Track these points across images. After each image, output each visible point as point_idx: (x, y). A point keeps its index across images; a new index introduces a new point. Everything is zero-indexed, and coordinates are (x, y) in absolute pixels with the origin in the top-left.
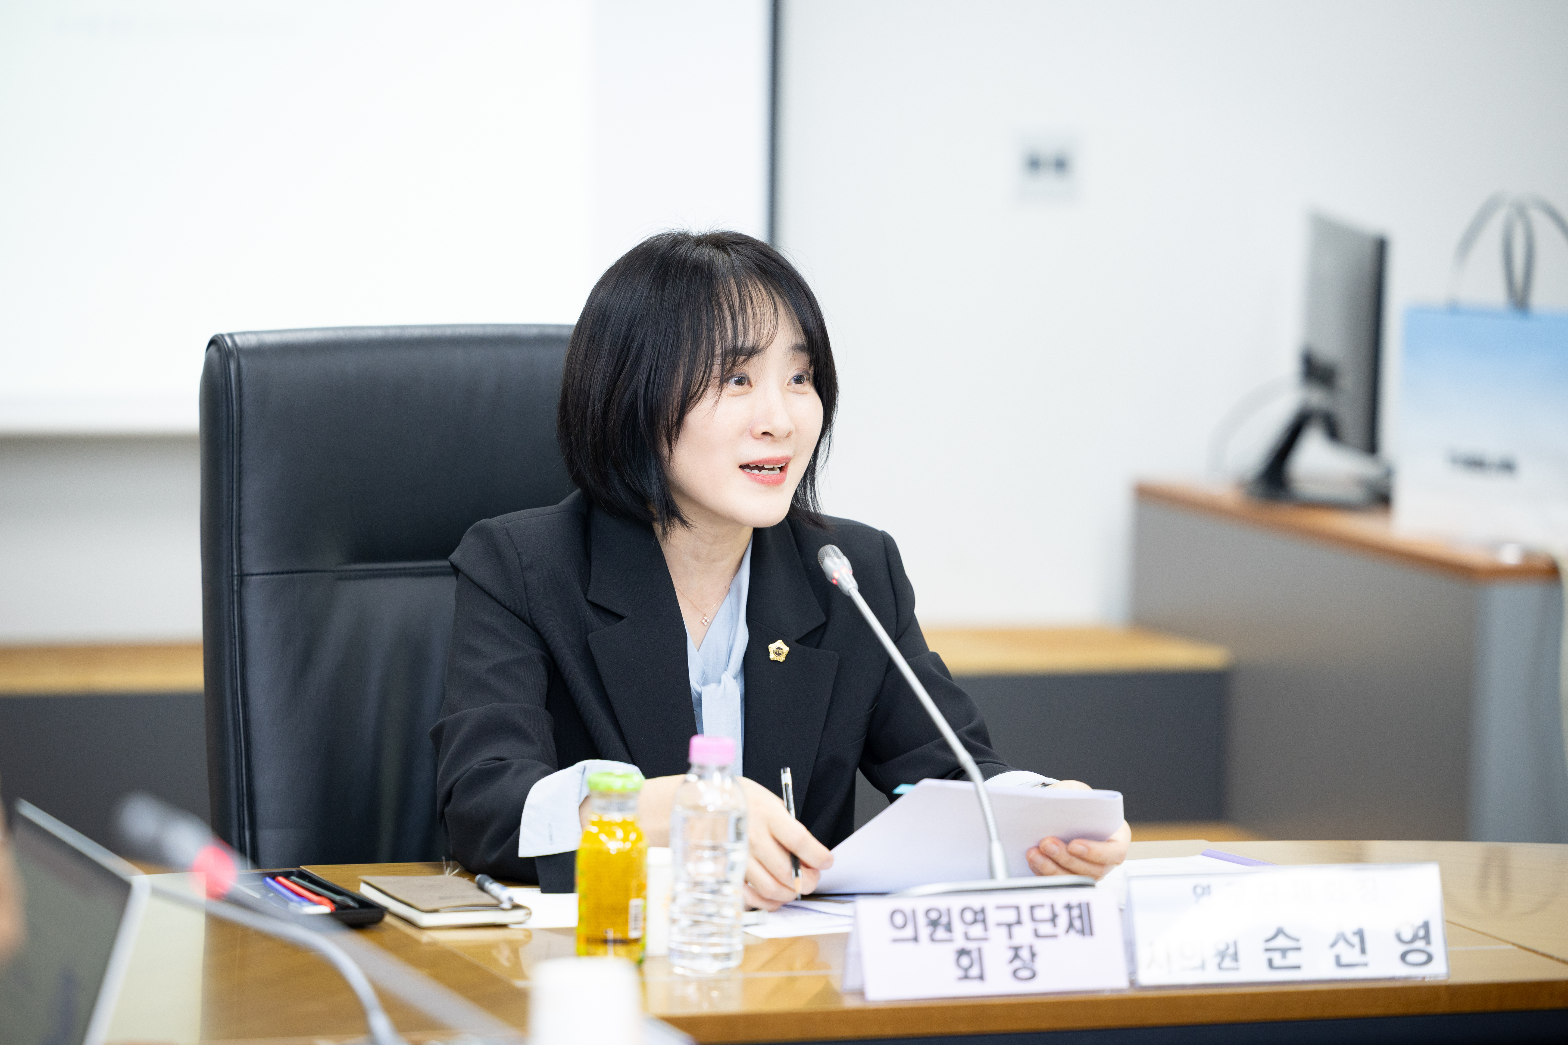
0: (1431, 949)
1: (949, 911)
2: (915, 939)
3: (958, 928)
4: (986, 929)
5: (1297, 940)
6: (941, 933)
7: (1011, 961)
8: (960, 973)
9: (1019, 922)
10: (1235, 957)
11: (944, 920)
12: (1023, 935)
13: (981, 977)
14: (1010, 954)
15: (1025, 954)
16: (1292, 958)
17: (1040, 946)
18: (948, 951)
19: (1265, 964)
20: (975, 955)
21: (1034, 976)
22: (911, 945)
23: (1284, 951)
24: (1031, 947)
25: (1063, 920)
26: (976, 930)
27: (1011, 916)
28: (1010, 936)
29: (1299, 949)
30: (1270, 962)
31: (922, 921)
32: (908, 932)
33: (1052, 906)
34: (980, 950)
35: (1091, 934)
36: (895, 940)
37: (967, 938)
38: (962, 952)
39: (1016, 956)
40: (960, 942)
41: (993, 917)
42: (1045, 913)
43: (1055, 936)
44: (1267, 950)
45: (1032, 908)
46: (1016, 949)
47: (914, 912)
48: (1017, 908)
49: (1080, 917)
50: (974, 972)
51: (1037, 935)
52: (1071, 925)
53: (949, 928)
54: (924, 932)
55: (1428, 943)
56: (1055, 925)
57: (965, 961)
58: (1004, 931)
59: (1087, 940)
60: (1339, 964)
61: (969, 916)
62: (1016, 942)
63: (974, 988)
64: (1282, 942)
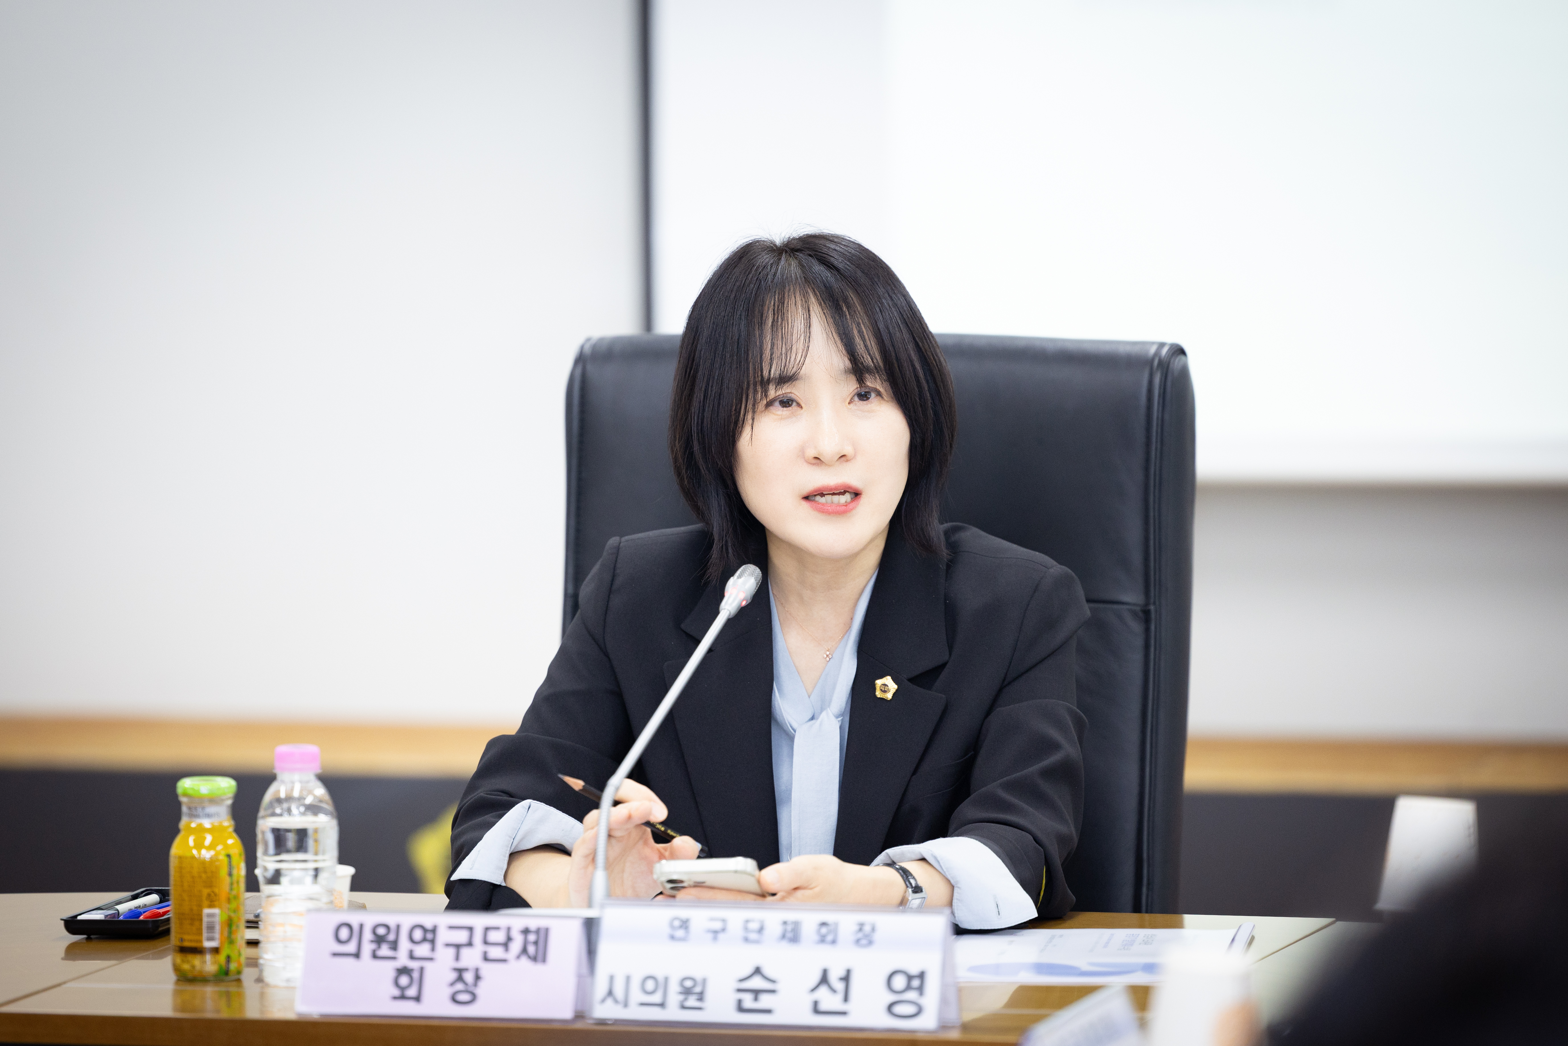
0: (923, 1001)
1: (398, 927)
2: (357, 955)
3: (404, 945)
4: (433, 949)
5: (775, 982)
6: (385, 951)
7: (453, 984)
8: (396, 992)
9: (470, 944)
10: (701, 997)
11: (391, 937)
12: (471, 958)
13: (417, 999)
14: (453, 976)
15: (469, 977)
16: (765, 1001)
17: (487, 969)
18: (388, 970)
19: (734, 1005)
20: (416, 975)
21: (473, 1000)
22: (351, 961)
23: (756, 993)
24: (477, 970)
25: (516, 946)
26: (423, 950)
27: (461, 937)
28: (457, 958)
29: (774, 991)
30: (740, 1003)
31: (368, 935)
32: (351, 947)
33: (509, 930)
34: (422, 970)
35: (544, 961)
36: (336, 955)
37: (412, 957)
38: (403, 971)
39: (460, 979)
40: (403, 960)
41: (444, 936)
42: (500, 937)
43: (504, 961)
44: (738, 990)
45: (487, 929)
46: (461, 971)
47: (361, 926)
48: (471, 929)
49: (536, 943)
50: (412, 992)
51: (486, 959)
52: (524, 951)
53: (394, 946)
54: (367, 948)
55: (922, 994)
56: (507, 950)
57: (404, 980)
58: (452, 951)
59: (538, 968)
60: (816, 1010)
61: (418, 935)
62: (461, 964)
63: (407, 1009)
64: (757, 983)
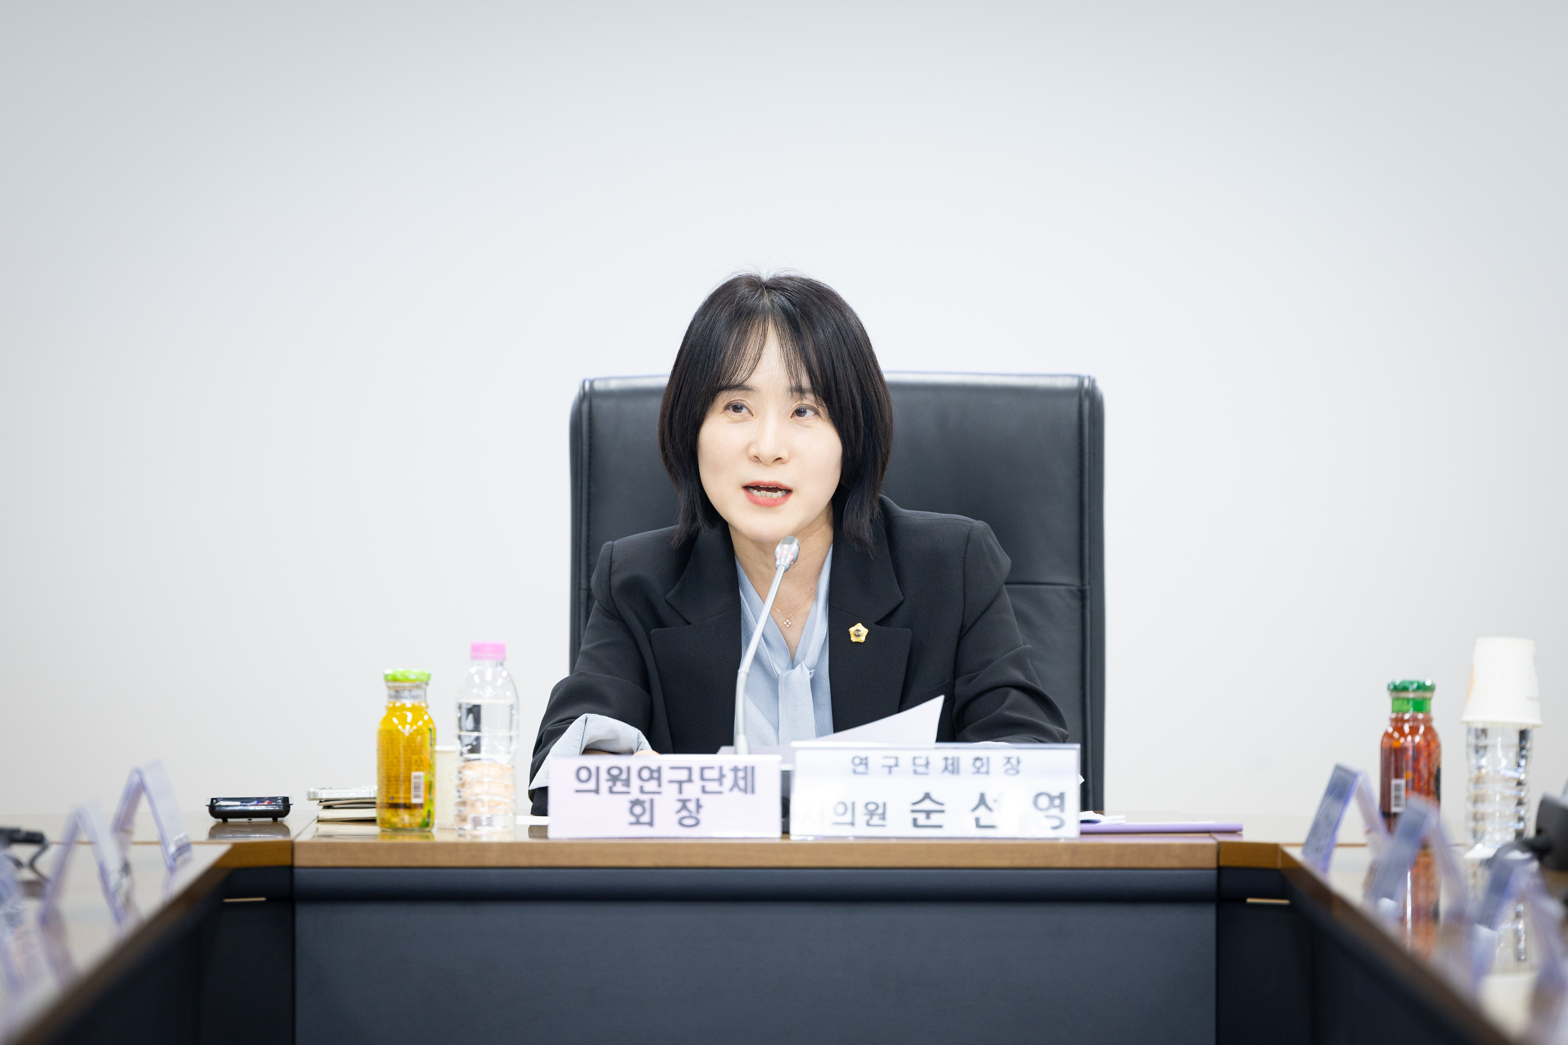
0: (1063, 816)
1: (629, 769)
2: (597, 791)
3: (635, 782)
4: (660, 785)
5: (942, 804)
6: (619, 787)
7: (678, 812)
8: (633, 819)
9: (690, 780)
10: (883, 816)
11: (624, 776)
12: (692, 791)
13: (651, 824)
14: (679, 805)
15: (692, 806)
16: (935, 819)
17: (705, 799)
18: (623, 802)
19: (911, 822)
20: (647, 805)
21: (697, 823)
22: (592, 795)
23: (928, 813)
24: (698, 800)
25: (729, 781)
26: (651, 786)
27: (683, 775)
28: (680, 792)
29: (942, 811)
30: (915, 821)
31: (604, 776)
32: (591, 785)
33: (721, 768)
34: (652, 801)
35: (753, 791)
36: (578, 791)
37: (642, 791)
38: (636, 803)
39: (684, 807)
40: (635, 794)
41: (667, 775)
42: (714, 774)
43: (720, 793)
44: (913, 811)
45: (702, 769)
46: (684, 803)
47: (598, 769)
48: (690, 769)
49: (745, 778)
50: (646, 818)
51: (704, 791)
52: (736, 784)
53: (627, 783)
54: (605, 785)
55: (1062, 810)
56: (721, 784)
57: (638, 810)
58: (675, 786)
59: (749, 796)
60: (978, 826)
61: (646, 774)
62: (684, 796)
63: (643, 831)
64: (927, 805)
